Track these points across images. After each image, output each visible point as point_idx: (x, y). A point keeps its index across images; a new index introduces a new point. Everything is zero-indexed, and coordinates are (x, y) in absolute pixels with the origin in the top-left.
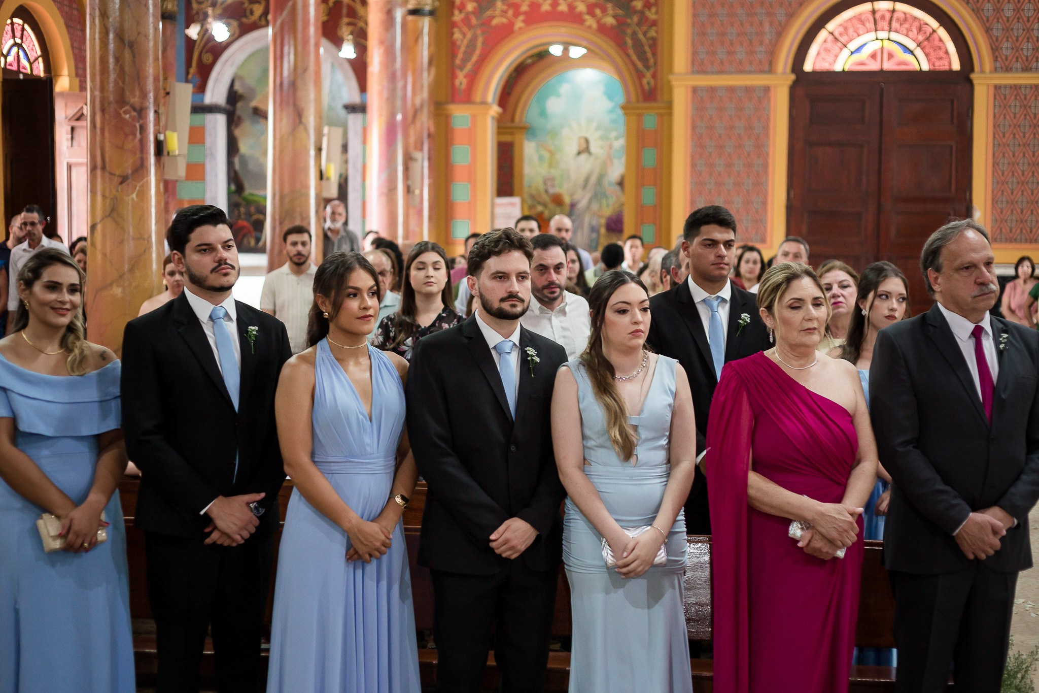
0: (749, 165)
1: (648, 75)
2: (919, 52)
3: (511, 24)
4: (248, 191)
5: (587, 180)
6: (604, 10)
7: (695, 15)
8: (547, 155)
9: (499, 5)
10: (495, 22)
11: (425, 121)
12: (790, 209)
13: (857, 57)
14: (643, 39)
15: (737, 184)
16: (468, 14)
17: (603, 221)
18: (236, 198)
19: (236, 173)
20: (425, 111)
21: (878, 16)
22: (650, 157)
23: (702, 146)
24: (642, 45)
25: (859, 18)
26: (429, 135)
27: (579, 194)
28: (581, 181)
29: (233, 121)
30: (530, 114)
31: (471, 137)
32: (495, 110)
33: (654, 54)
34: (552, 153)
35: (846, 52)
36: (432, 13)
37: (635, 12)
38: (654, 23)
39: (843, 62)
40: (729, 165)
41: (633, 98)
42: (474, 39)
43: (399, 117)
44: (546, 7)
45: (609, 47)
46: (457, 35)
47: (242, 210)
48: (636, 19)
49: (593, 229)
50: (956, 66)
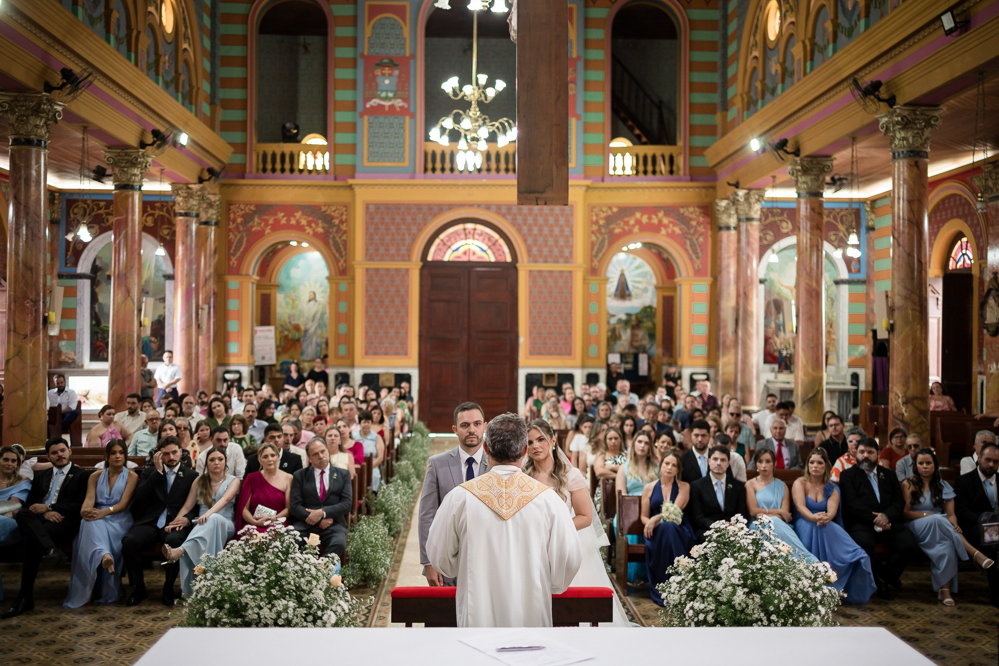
0: (398, 312)
1: (342, 261)
2: (489, 252)
3: (263, 231)
4: (103, 325)
5: (314, 316)
6: (317, 224)
7: (367, 229)
8: (291, 302)
9: (256, 220)
10: (254, 229)
11: (211, 285)
12: (421, 336)
13: (456, 254)
14: (339, 241)
15: (392, 323)
16: (238, 224)
17: (324, 340)
18: (96, 329)
19: (96, 313)
20: (212, 280)
21: (467, 231)
22: (343, 307)
23: (371, 301)
24: (338, 244)
25: (456, 233)
26: (214, 293)
27: (310, 325)
28: (311, 317)
29: (94, 284)
30: (281, 278)
31: (239, 295)
32: (256, 277)
33: (345, 249)
34: (293, 301)
35: (449, 252)
36: (216, 224)
37: (334, 226)
38: (345, 232)
39: (448, 257)
40: (387, 312)
41: (334, 274)
42: (241, 239)
43: (194, 285)
44: (283, 221)
45: (320, 245)
46: (231, 236)
47: (100, 336)
48: (335, 229)
49: (318, 345)
50: (509, 259)
